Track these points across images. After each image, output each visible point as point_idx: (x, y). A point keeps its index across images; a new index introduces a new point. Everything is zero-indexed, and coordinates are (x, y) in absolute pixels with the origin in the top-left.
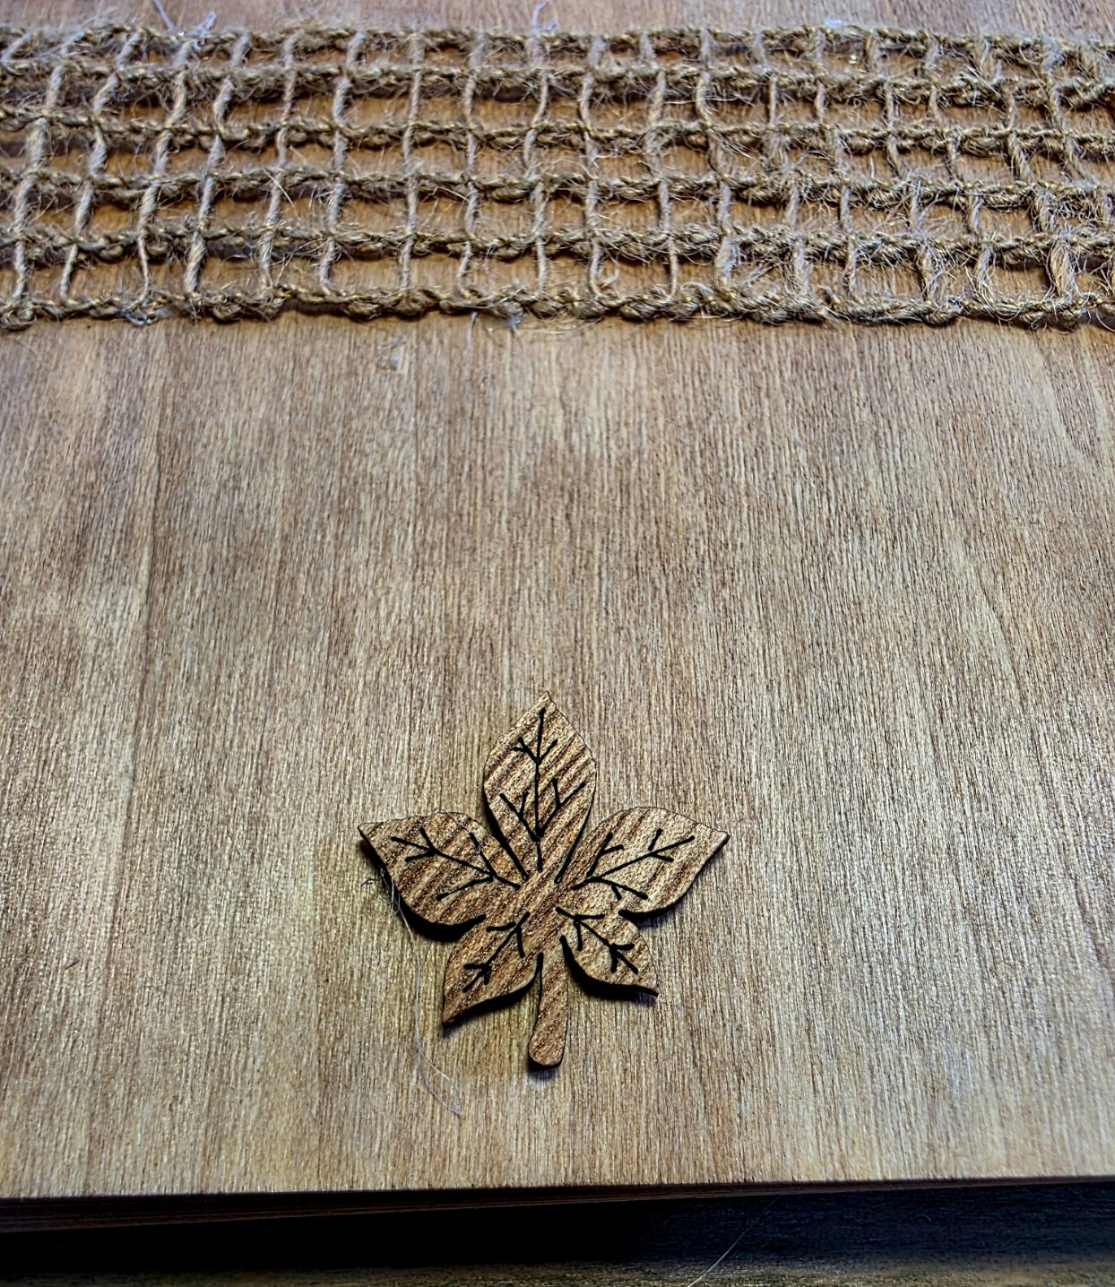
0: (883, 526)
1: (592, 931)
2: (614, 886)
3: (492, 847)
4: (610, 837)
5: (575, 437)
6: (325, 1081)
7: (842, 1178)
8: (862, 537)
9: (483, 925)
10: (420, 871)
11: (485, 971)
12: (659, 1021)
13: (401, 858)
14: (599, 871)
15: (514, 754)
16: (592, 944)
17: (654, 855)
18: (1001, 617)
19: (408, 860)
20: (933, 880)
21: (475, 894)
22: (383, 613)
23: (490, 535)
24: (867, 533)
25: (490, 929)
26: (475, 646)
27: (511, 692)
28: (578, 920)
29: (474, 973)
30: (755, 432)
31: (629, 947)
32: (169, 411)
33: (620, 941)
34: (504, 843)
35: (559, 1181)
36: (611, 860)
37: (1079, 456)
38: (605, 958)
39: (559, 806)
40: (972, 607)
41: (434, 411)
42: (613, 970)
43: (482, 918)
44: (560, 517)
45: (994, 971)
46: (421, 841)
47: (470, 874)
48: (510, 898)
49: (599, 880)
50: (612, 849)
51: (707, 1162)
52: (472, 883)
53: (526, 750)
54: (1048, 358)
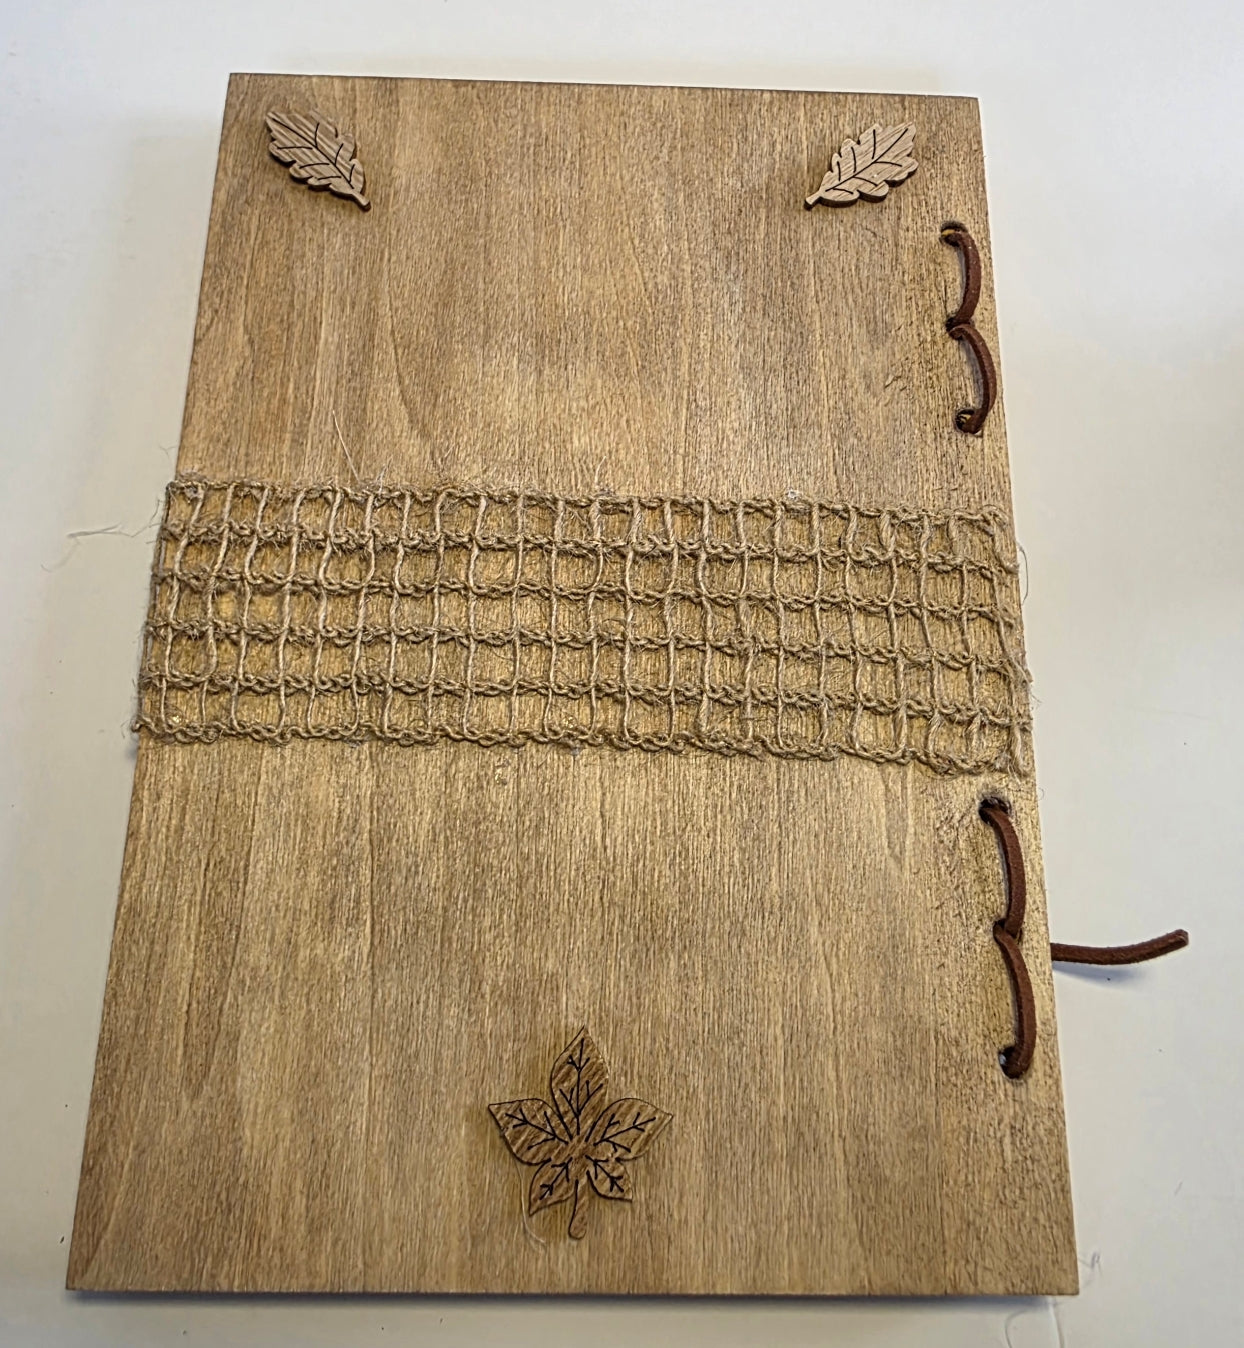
0: (776, 910)
1: (603, 1169)
2: (614, 1144)
3: (555, 1121)
4: (613, 1116)
5: (608, 840)
6: (473, 1238)
7: (712, 1293)
8: (763, 917)
9: (550, 1164)
10: (520, 1133)
11: (551, 1188)
12: (633, 1211)
13: (510, 1126)
14: (607, 1136)
15: (567, 1066)
16: (602, 1175)
17: (635, 1127)
18: (831, 975)
19: (515, 1127)
20: (775, 1136)
21: (546, 1148)
22: (499, 962)
23: (557, 910)
24: (767, 914)
25: (553, 1166)
26: (549, 986)
27: (566, 1017)
28: (596, 1163)
29: (545, 1189)
30: (711, 840)
31: (620, 1177)
32: (375, 813)
33: (615, 1174)
34: (561, 1117)
35: (582, 1291)
36: (613, 1131)
37: (892, 863)
38: (607, 1184)
39: (589, 1097)
40: (816, 967)
41: (527, 818)
42: (611, 1190)
43: (550, 1160)
44: (597, 897)
45: (797, 1188)
46: (520, 1116)
47: (544, 1136)
48: (563, 1149)
49: (607, 1140)
50: (615, 1123)
51: (651, 1283)
52: (546, 1140)
53: (573, 1063)
54: (887, 786)
